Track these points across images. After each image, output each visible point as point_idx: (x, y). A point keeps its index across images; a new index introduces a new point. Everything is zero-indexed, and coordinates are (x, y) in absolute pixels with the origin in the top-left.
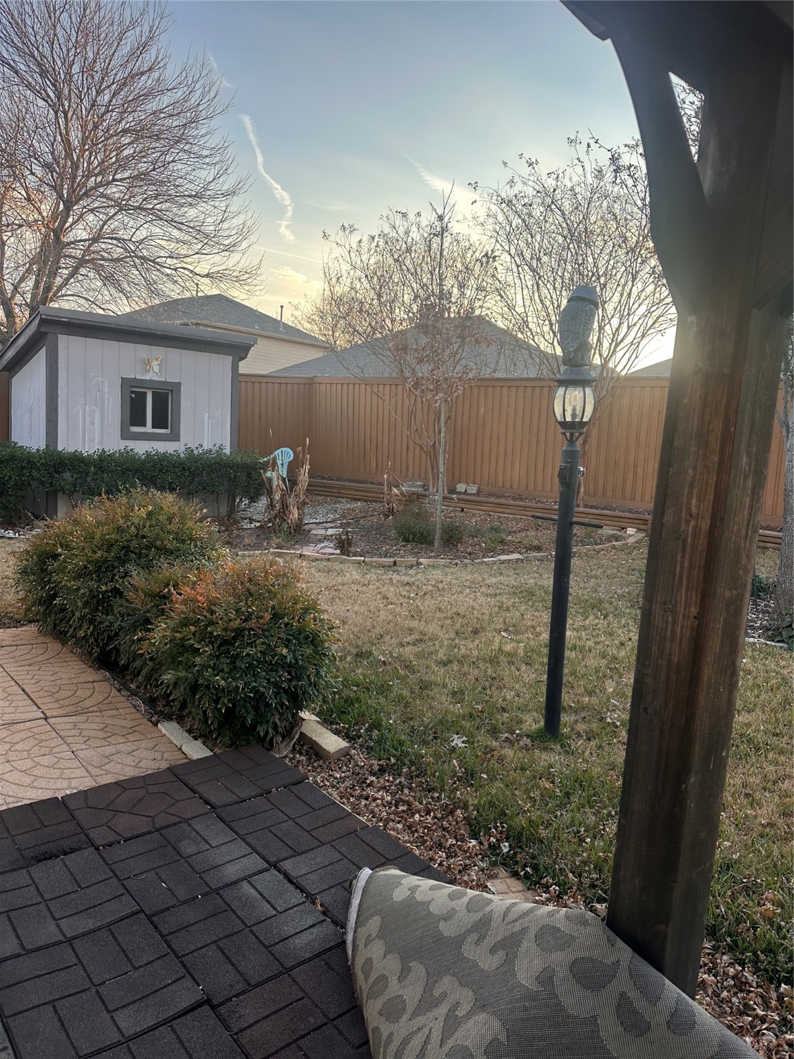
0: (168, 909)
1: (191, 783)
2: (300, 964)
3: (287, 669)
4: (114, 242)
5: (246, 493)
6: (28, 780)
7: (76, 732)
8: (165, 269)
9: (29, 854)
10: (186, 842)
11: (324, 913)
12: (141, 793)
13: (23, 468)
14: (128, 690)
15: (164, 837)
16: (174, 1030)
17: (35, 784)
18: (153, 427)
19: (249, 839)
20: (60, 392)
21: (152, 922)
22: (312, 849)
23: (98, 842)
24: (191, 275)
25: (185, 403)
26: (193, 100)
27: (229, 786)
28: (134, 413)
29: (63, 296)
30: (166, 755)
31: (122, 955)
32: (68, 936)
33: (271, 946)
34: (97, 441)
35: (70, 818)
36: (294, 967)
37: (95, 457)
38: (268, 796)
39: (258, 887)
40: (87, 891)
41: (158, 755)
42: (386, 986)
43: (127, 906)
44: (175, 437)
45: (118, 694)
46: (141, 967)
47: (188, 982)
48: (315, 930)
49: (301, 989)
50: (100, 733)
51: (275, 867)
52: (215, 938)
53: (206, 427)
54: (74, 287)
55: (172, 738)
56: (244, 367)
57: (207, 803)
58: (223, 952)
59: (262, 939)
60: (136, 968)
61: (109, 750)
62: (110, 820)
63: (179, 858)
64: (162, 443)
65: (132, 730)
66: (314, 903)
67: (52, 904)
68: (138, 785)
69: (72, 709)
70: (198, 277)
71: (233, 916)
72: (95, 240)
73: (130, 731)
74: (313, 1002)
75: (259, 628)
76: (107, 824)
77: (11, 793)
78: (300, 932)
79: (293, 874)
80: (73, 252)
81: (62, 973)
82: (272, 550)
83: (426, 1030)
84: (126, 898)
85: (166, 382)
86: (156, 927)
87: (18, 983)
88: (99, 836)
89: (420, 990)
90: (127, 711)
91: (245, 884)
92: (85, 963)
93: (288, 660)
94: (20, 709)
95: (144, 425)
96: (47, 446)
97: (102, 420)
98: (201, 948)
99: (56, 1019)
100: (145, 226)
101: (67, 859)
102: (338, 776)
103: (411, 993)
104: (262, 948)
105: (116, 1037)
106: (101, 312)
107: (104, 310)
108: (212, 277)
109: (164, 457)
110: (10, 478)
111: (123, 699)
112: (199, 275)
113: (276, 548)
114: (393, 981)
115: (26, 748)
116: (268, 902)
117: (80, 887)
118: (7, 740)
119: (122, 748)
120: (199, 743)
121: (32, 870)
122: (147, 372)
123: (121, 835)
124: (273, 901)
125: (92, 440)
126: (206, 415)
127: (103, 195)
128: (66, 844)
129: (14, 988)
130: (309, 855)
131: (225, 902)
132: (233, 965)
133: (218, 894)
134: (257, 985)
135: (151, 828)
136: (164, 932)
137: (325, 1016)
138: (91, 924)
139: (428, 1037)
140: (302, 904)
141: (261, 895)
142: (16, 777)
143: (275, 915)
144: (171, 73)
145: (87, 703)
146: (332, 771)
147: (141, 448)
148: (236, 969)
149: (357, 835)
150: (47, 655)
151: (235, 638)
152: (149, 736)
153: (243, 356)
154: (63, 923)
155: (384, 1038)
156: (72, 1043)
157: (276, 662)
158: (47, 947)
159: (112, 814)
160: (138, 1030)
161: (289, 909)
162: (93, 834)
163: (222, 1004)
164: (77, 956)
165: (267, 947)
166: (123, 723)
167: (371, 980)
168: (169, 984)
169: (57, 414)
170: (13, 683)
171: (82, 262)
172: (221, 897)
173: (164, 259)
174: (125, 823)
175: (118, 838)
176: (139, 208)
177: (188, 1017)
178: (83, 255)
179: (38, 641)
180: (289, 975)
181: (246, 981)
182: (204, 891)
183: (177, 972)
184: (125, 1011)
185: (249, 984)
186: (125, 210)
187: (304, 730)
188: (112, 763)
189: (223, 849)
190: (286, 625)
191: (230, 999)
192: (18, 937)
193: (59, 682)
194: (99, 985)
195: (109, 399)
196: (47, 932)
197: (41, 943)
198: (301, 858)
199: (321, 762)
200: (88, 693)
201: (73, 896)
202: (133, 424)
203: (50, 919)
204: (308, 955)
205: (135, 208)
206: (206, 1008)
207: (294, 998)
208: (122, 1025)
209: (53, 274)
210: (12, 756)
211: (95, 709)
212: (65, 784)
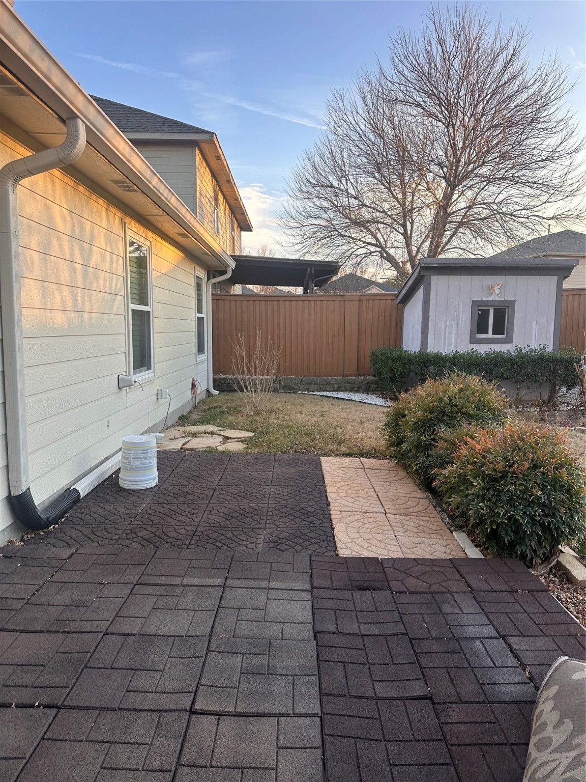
0: (424, 639)
1: (462, 571)
2: (500, 702)
3: (542, 508)
4: (483, 206)
5: (564, 383)
6: (366, 545)
7: (400, 525)
8: (520, 219)
9: (354, 584)
10: (447, 605)
11: (530, 679)
12: (428, 569)
13: (405, 364)
14: (441, 508)
15: (434, 597)
16: (405, 705)
17: (370, 548)
18: (493, 334)
19: (491, 616)
20: (430, 314)
21: (411, 643)
22: (536, 636)
23: (394, 589)
24: (540, 220)
25: (518, 315)
26: (546, 89)
27: (487, 580)
28: (480, 325)
29: (448, 249)
30: (453, 553)
31: (389, 654)
32: (362, 633)
33: (483, 684)
34: (453, 345)
35: (382, 571)
36: (495, 702)
37: (451, 356)
38: (514, 594)
39: (487, 647)
40: (380, 613)
41: (448, 551)
42: (544, 729)
43: (400, 629)
44: (509, 340)
45: (433, 508)
46: (398, 664)
47: (422, 683)
48: (518, 687)
49: (495, 717)
50: (415, 529)
51: (503, 639)
52: (447, 665)
53: (534, 331)
54: (455, 242)
55: (460, 543)
56: (567, 284)
57: (469, 586)
58: (449, 675)
59: (478, 678)
60: (395, 664)
61: (417, 540)
62: (404, 579)
63: (439, 613)
64: (499, 345)
65: (436, 532)
66: (524, 670)
67: (359, 614)
68: (427, 564)
69: (403, 511)
70: (546, 221)
71: (463, 657)
72: (470, 208)
73: (434, 532)
74: (501, 728)
75: (521, 473)
76: (401, 580)
77: (355, 550)
78: (507, 683)
79: (514, 647)
80: (454, 219)
81: (354, 651)
82: (578, 427)
83: (558, 762)
84: (400, 624)
85: (504, 301)
86: (413, 647)
87: (330, 647)
88: (396, 586)
89: (565, 737)
90: (435, 520)
91: (478, 642)
92: (367, 650)
93: (543, 500)
94: (372, 505)
95: (487, 332)
96: (421, 349)
97: (457, 330)
98: (437, 668)
99: (343, 672)
100: (505, 190)
101: (374, 593)
102: (581, 598)
103: (558, 738)
104: (477, 684)
105: (371, 694)
106: (473, 256)
107: (475, 255)
108: (557, 219)
109: (498, 355)
110: (398, 370)
111: (435, 512)
112: (546, 219)
113: (582, 426)
114: (550, 728)
115: (370, 527)
116: (490, 657)
117: (376, 609)
118: (362, 520)
119: (426, 540)
120: (477, 550)
121: (354, 592)
122: (490, 294)
123: (407, 589)
124: (494, 659)
125: (450, 345)
126: (534, 323)
127: (477, 175)
128: (376, 585)
129: (327, 648)
130: (532, 639)
131: (461, 648)
132: (454, 685)
133: (458, 641)
134: (466, 702)
135: (427, 590)
136: (417, 651)
137: (506, 739)
138: (376, 632)
139: (557, 766)
140: (515, 667)
141: (487, 652)
142: (361, 541)
143: (492, 667)
144: (529, 75)
145: (412, 510)
146: (577, 593)
147: (482, 349)
148: (455, 688)
149: (576, 638)
150: (397, 478)
151: (502, 477)
152: (445, 538)
153: (568, 275)
154: (362, 625)
155: (532, 759)
156: (348, 687)
157: (532, 500)
158: (350, 634)
159: (405, 576)
160: (385, 696)
161: (504, 667)
162: (392, 584)
163: (439, 703)
164: (364, 645)
165: (480, 684)
166: (431, 526)
167: (538, 724)
168: (410, 680)
169: (428, 328)
170: (373, 490)
171: (461, 224)
172: (459, 644)
173: (519, 212)
174: (412, 583)
175: (406, 590)
176: (502, 178)
177: (416, 702)
178: (462, 220)
179: (393, 469)
180: (490, 706)
181: (459, 697)
182: (450, 637)
183: (417, 675)
184: (381, 683)
185: (460, 700)
186: (492, 182)
187: (560, 559)
188: (417, 549)
189: (470, 616)
190: (543, 473)
191: (445, 703)
192: (337, 623)
193: (398, 494)
194: (372, 664)
195: (462, 316)
196: (353, 628)
197: (346, 631)
198: (526, 639)
199: (570, 586)
200: (416, 504)
201: (372, 613)
202: (479, 333)
203: (356, 621)
204: (507, 699)
205: (499, 179)
206: (428, 702)
207: (488, 720)
208: (377, 690)
209: (442, 235)
210: (361, 530)
211: (416, 514)
212: (386, 553)
